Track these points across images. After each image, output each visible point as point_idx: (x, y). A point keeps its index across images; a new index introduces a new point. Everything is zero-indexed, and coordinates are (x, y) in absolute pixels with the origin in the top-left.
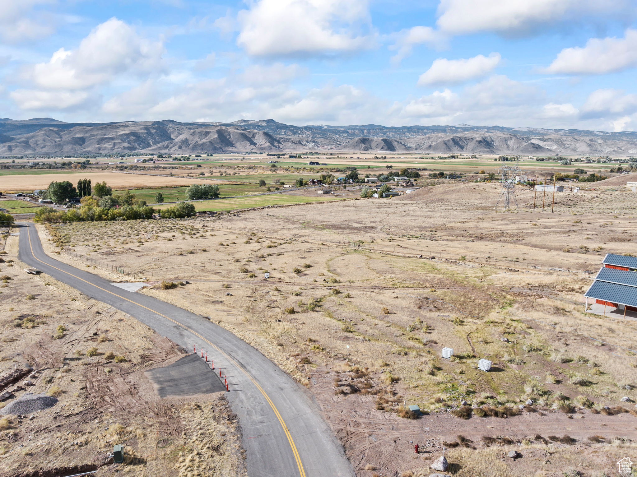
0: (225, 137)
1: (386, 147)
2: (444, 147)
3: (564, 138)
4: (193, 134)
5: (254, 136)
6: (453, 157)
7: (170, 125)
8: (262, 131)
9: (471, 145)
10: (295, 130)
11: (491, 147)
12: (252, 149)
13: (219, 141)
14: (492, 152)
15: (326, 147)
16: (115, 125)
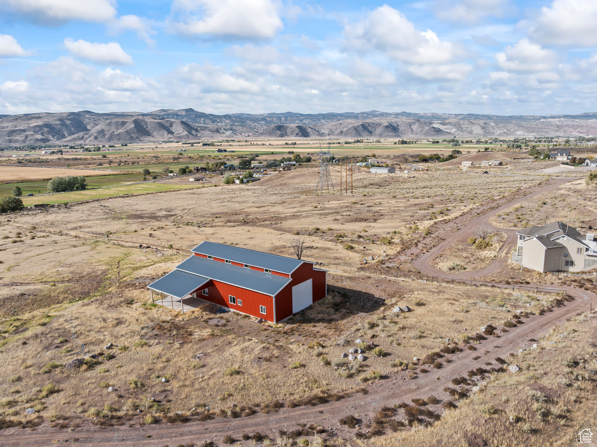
0: (142, 127)
1: (300, 134)
2: (354, 132)
3: (462, 122)
4: (110, 124)
5: (171, 125)
6: (358, 141)
7: (87, 116)
8: (180, 120)
9: (379, 130)
10: (213, 118)
11: (397, 131)
12: (170, 138)
13: (135, 130)
14: (398, 136)
15: (243, 134)
16: (27, 117)
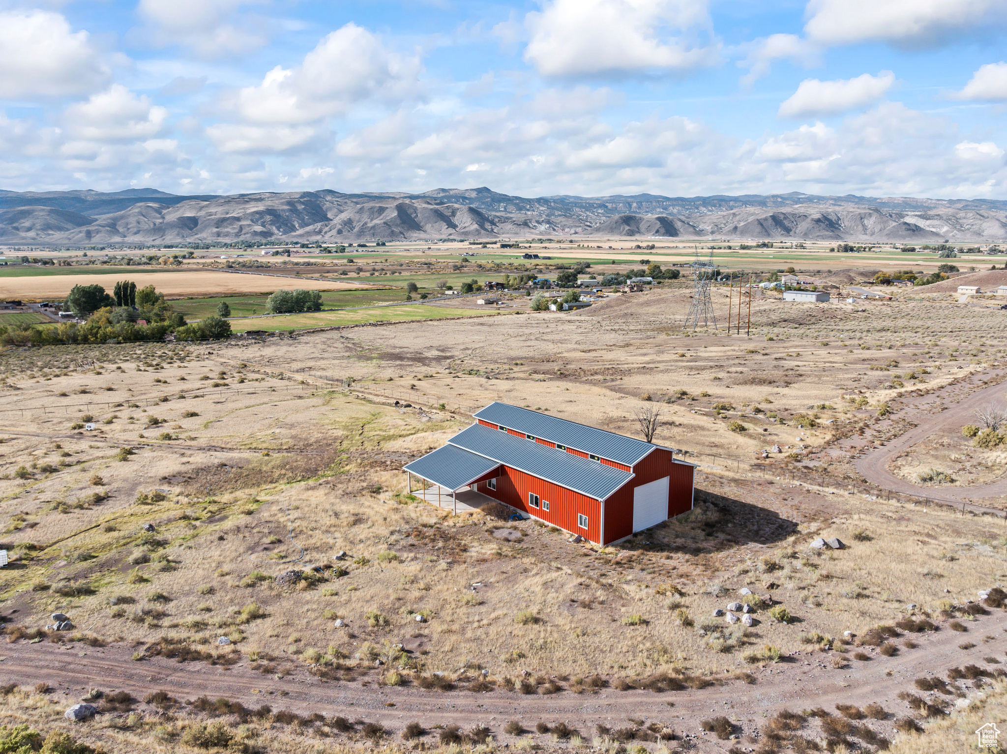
0: (409, 216)
1: (662, 230)
2: (758, 229)
3: (962, 214)
4: (361, 211)
5: (454, 214)
6: (765, 245)
7: (329, 198)
8: (467, 206)
9: (803, 226)
10: (520, 203)
11: (837, 228)
12: (450, 235)
13: (398, 222)
14: (838, 237)
15: (567, 230)
16: (244, 199)
